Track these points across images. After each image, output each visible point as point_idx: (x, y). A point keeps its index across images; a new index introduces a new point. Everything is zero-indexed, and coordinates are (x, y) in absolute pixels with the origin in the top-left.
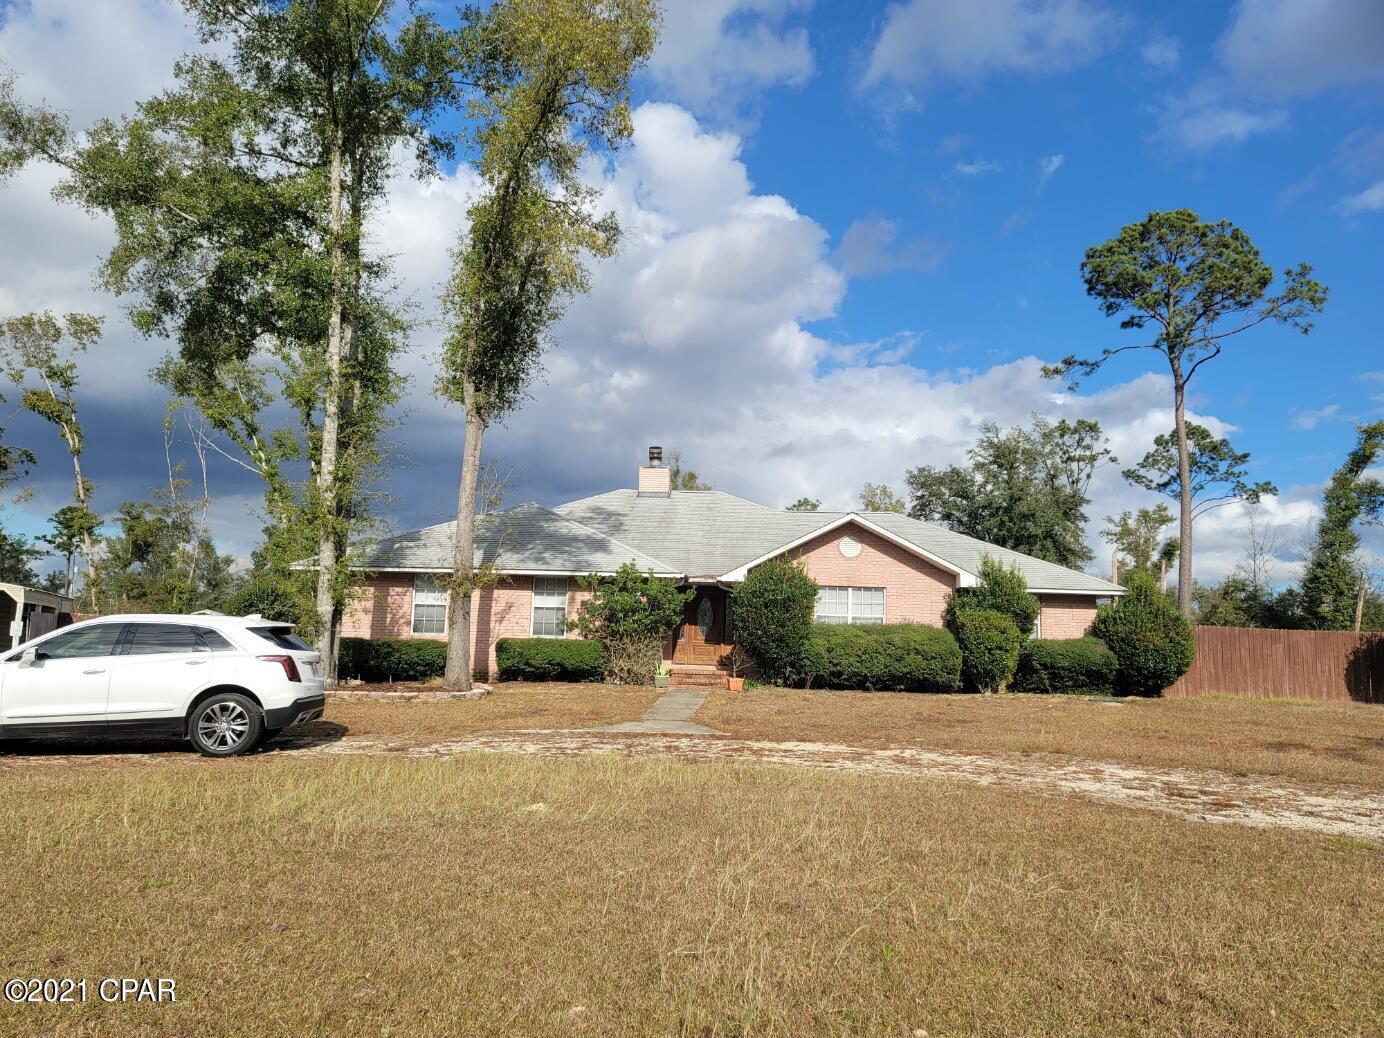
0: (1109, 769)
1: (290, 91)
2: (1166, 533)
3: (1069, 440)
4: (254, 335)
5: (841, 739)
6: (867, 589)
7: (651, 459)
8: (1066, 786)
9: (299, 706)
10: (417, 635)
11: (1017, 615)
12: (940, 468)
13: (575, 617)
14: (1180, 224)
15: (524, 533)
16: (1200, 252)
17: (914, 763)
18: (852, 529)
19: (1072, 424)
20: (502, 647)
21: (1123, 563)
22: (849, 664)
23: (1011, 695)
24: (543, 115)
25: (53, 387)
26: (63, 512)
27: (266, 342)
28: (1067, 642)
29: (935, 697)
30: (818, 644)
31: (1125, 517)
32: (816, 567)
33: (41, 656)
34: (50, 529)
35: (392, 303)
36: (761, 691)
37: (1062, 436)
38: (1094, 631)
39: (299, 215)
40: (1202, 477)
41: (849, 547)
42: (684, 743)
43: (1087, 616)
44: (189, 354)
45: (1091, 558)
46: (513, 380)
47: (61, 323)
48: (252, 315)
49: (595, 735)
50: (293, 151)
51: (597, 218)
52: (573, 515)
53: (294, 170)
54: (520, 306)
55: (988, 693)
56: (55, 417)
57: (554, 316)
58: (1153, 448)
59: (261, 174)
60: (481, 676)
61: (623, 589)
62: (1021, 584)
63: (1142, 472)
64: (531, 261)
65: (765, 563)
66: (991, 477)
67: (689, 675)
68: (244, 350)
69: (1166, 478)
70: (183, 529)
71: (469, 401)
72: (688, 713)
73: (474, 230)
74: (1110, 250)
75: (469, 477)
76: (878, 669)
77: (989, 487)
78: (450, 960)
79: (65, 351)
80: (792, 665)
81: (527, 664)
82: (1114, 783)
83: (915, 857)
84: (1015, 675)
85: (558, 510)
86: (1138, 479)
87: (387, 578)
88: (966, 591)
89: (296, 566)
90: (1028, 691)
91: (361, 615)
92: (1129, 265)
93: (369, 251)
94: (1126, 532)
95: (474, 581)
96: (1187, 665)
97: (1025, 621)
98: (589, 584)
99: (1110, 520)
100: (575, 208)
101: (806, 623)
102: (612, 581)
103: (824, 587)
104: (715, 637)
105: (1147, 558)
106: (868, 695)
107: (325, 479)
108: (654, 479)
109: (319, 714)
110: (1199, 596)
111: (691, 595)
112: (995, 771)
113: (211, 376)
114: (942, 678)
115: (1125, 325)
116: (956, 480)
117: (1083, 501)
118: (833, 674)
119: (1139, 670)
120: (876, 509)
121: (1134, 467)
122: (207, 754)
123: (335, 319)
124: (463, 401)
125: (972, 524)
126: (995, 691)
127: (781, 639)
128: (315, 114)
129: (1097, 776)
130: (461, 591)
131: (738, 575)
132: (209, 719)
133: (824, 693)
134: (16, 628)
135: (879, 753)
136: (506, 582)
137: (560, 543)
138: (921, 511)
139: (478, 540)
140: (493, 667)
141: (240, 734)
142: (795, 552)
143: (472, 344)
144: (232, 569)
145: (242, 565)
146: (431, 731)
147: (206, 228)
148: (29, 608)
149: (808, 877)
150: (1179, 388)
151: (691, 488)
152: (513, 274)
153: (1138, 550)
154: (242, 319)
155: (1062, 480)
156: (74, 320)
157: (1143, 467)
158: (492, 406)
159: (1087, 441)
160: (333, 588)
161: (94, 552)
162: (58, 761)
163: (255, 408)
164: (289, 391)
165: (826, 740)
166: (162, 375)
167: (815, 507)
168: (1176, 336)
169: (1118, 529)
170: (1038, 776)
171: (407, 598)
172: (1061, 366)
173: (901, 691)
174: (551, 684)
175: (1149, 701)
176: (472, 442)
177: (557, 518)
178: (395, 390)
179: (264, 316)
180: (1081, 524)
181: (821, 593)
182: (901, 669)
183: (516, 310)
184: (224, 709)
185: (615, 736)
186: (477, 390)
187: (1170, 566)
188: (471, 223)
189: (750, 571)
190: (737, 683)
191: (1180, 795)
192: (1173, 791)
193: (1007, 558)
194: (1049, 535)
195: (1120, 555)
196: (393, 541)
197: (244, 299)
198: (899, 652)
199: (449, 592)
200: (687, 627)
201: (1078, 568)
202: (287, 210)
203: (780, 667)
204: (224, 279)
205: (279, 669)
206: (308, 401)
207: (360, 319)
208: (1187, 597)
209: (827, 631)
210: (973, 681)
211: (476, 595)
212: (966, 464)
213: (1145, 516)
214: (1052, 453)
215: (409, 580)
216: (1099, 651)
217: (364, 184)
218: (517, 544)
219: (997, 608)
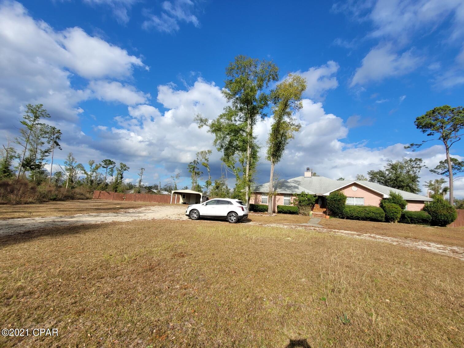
0: (432, 244)
1: (241, 110)
2: (443, 186)
3: (412, 163)
4: (235, 151)
5: (354, 231)
6: (359, 198)
7: (307, 170)
8: (419, 247)
9: (244, 215)
10: (262, 204)
11: (400, 205)
12: (376, 170)
13: (292, 202)
14: (445, 109)
15: (282, 185)
16: (452, 115)
17: (374, 237)
18: (355, 184)
19: (414, 159)
20: (278, 207)
21: (430, 193)
22: (355, 214)
23: (399, 224)
24: (285, 106)
25: (206, 162)
26: (207, 181)
27: (237, 152)
28: (415, 212)
29: (378, 223)
30: (347, 209)
31: (431, 181)
32: (346, 192)
33: (206, 205)
34: (205, 184)
35: (258, 144)
36: (333, 219)
37: (411, 162)
38: (424, 209)
39: (242, 130)
40: (456, 171)
41: (354, 188)
42: (317, 228)
43: (422, 206)
44: (225, 155)
45: (421, 192)
46: (280, 156)
47: (207, 152)
48: (235, 148)
49: (298, 225)
50: (241, 119)
51: (296, 125)
52: (291, 181)
53: (241, 123)
54: (281, 142)
55: (392, 223)
56: (206, 166)
57: (287, 143)
58: (439, 164)
59: (236, 124)
60: (274, 212)
61: (302, 196)
62: (401, 197)
63: (436, 170)
64: (283, 134)
65: (334, 192)
66: (390, 172)
67: (317, 215)
68: (233, 154)
69: (444, 171)
70: (223, 184)
71: (271, 160)
72: (317, 222)
73: (272, 129)
74: (423, 117)
75: (272, 175)
76: (363, 215)
77: (390, 175)
78: (277, 266)
79: (208, 156)
80: (341, 214)
81: (283, 210)
82: (434, 248)
83: (379, 260)
84: (400, 219)
85: (288, 181)
86: (435, 172)
87: (257, 193)
88: (386, 199)
89: (242, 191)
90: (404, 223)
91: (253, 200)
92: (428, 120)
93: (254, 135)
94: (431, 185)
95: (273, 194)
96: (455, 219)
97: (403, 206)
98: (295, 195)
99: (426, 182)
100: (291, 123)
101: (344, 204)
102: (300, 195)
103: (348, 197)
104: (322, 207)
105: (438, 191)
106: (360, 221)
107: (247, 175)
108: (308, 174)
109: (247, 217)
110: (456, 201)
111: (317, 198)
112: (397, 241)
113: (229, 159)
114: (380, 218)
115: (428, 135)
116: (381, 173)
117: (418, 177)
118: (351, 216)
119: (439, 220)
120: (360, 180)
121: (433, 169)
122: (230, 222)
123: (248, 147)
124: (270, 160)
125: (386, 183)
126: (394, 222)
127: (338, 208)
128: (245, 113)
129: (429, 245)
130: (271, 196)
131: (327, 194)
132: (230, 217)
133: (349, 220)
134: (201, 200)
135: (365, 235)
136: (278, 194)
137: (289, 187)
138: (372, 180)
139: (273, 186)
140: (276, 210)
141: (235, 220)
142: (341, 189)
143: (272, 150)
144: (230, 191)
145: (232, 190)
146: (267, 222)
147: (228, 134)
148: (203, 196)
149: (352, 261)
150: (447, 149)
151: (315, 176)
152: (279, 136)
153: (436, 190)
154: (233, 149)
155: (411, 173)
156: (208, 151)
157: (436, 169)
158: (276, 161)
159: (418, 163)
160: (248, 194)
161: (211, 187)
162: (209, 221)
163: (234, 164)
164: (240, 161)
165: (351, 231)
166: (221, 159)
167: (344, 179)
168: (446, 136)
169: (429, 184)
170: (409, 244)
171: (260, 197)
172: (410, 146)
173: (368, 221)
174: (288, 214)
175: (442, 228)
176: (272, 168)
177: (288, 182)
178: (258, 159)
179: (237, 148)
180: (418, 183)
181: (347, 198)
182: (369, 216)
183: (280, 143)
184: (232, 215)
185: (302, 226)
186: (273, 158)
187: (446, 193)
188: (271, 128)
189: (330, 193)
190: (328, 217)
191: (457, 253)
192: (454, 251)
193: (397, 191)
194: (408, 186)
195: (430, 191)
196: (258, 186)
197: (233, 145)
198: (368, 212)
199: (268, 196)
200: (316, 204)
201: (417, 194)
202: (241, 130)
203: (338, 214)
204: (230, 142)
205: (241, 209)
206: (243, 162)
207: (252, 147)
208: (452, 202)
209: (349, 207)
210: (388, 220)
211: (273, 197)
212: (383, 169)
213: (437, 181)
214: (408, 166)
215: (261, 193)
216: (426, 214)
217: (253, 122)
218: (281, 187)
219: (395, 203)
